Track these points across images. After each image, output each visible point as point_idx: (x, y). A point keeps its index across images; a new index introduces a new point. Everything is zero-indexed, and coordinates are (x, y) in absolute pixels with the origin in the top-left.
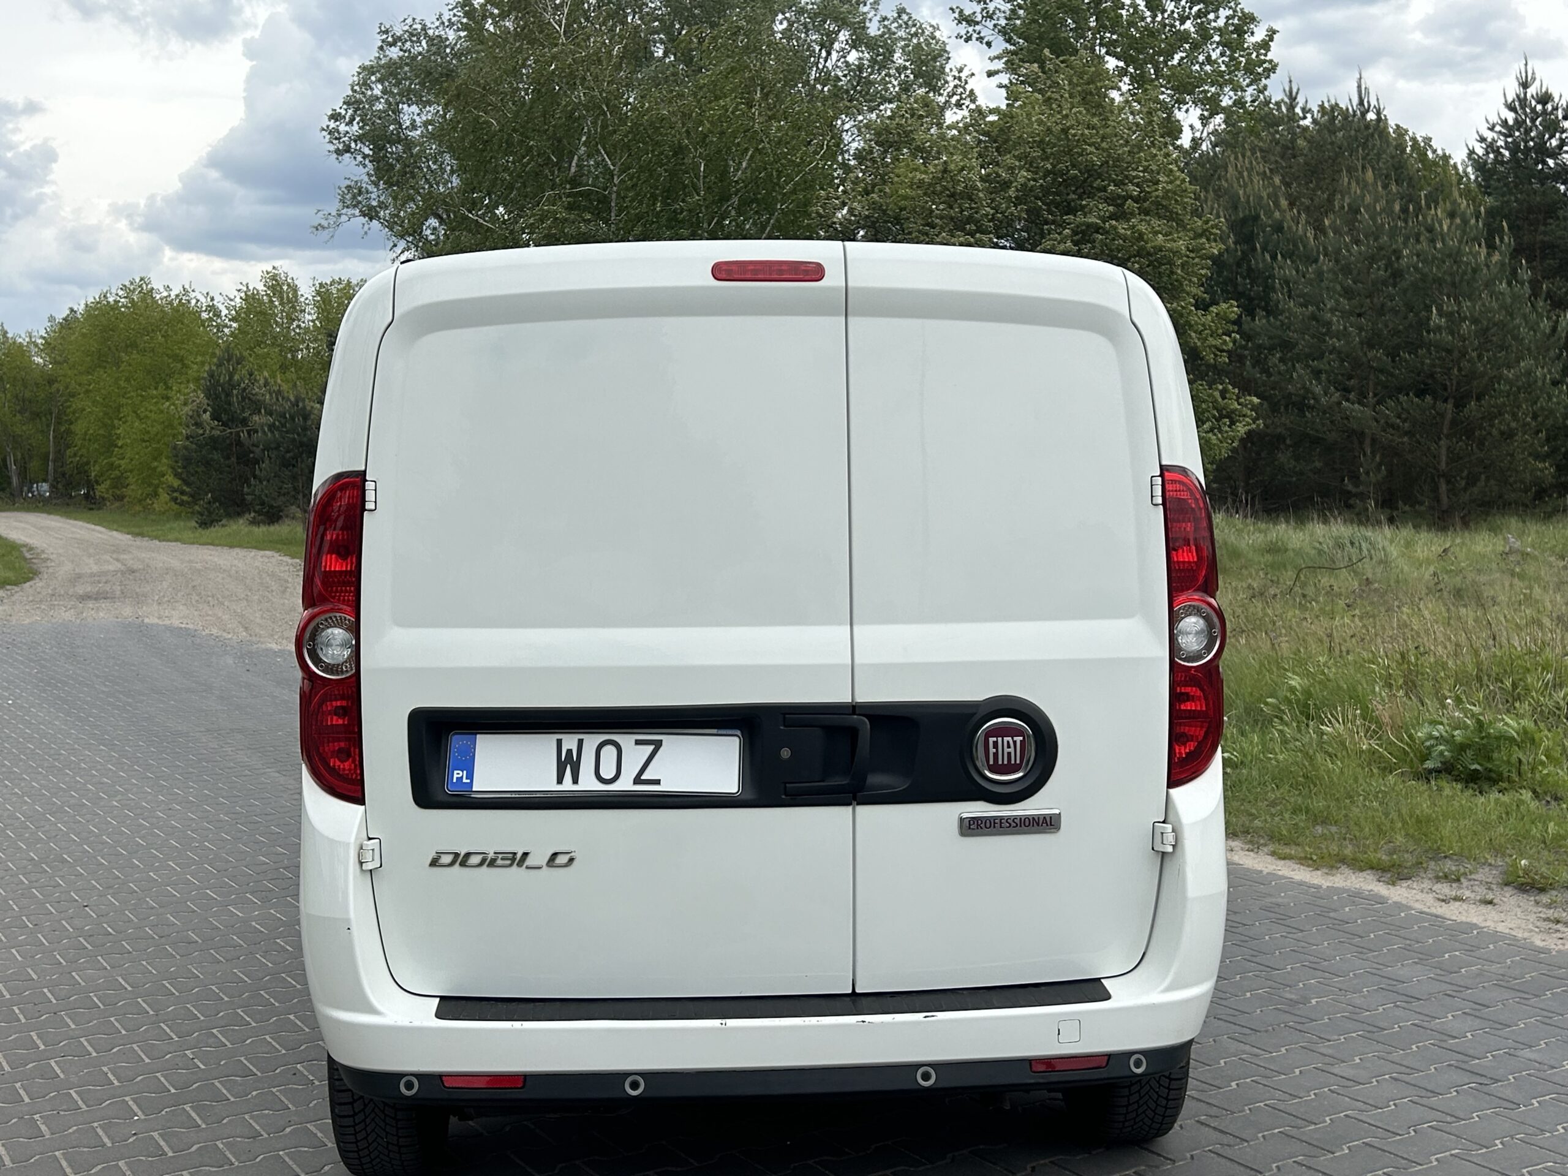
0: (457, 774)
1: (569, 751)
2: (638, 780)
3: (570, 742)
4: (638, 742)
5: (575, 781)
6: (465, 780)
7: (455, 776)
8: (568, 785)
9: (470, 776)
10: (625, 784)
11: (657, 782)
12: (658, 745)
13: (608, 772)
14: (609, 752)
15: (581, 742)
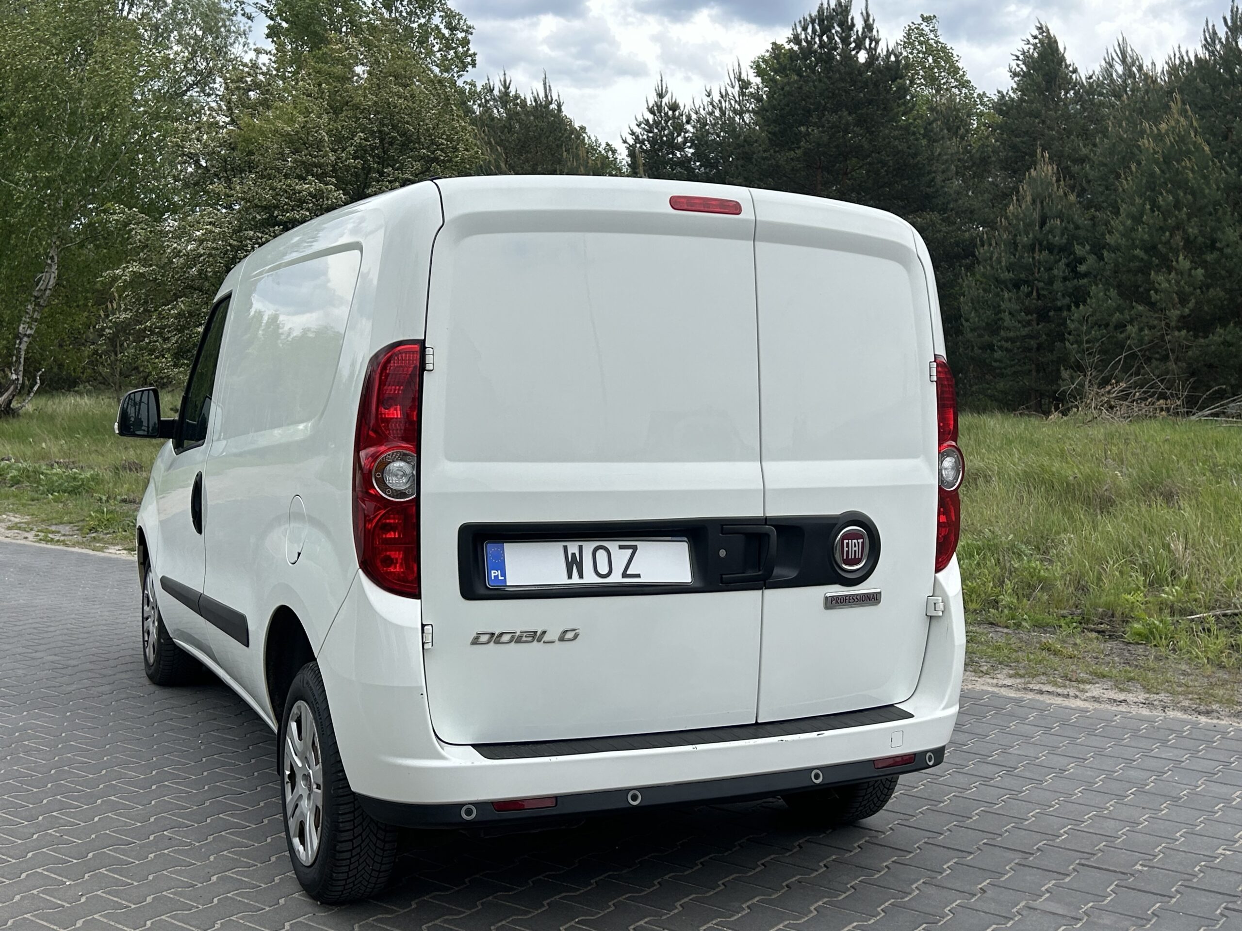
0: (494, 573)
1: (574, 555)
2: (625, 575)
3: (573, 547)
4: (621, 547)
5: (581, 576)
6: (500, 578)
7: (493, 575)
8: (576, 579)
9: (504, 574)
10: (616, 578)
11: (638, 576)
12: (635, 549)
13: (603, 569)
14: (601, 555)
15: (581, 548)
